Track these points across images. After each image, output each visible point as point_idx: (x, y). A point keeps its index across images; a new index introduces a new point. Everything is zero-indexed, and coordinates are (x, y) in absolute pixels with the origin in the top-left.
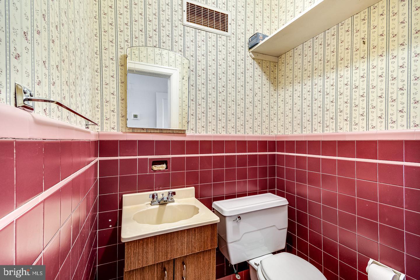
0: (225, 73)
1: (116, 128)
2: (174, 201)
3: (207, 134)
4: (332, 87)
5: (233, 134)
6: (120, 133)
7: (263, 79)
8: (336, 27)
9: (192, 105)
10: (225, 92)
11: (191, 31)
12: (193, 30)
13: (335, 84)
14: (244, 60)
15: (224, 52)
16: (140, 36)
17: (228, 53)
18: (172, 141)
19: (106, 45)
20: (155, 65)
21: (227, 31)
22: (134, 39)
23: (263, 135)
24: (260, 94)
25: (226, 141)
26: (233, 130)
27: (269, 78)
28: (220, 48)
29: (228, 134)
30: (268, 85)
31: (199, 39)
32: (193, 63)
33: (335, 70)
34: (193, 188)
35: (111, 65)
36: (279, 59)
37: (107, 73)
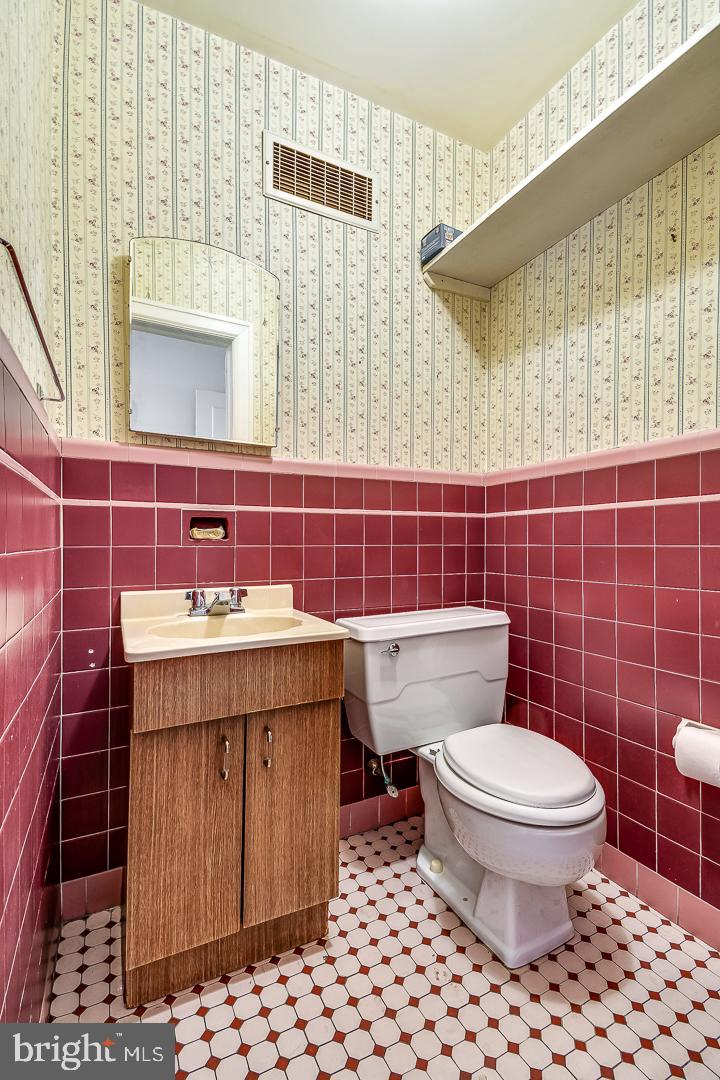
0: (366, 318)
1: (102, 432)
2: (242, 611)
3: (321, 462)
4: (608, 346)
5: (384, 464)
6: (113, 444)
7: (456, 338)
8: (615, 207)
9: (285, 389)
10: (365, 362)
11: (284, 213)
12: (287, 211)
13: (613, 339)
14: (409, 290)
15: (362, 267)
16: (161, 214)
17: (371, 271)
18: (239, 473)
19: (78, 228)
20: (193, 311)
21: (370, 219)
22: (146, 221)
23: (454, 472)
24: (447, 374)
25: (367, 480)
26: (385, 457)
27: (470, 338)
28: (354, 258)
29: (372, 465)
30: (466, 352)
31: (301, 231)
32: (287, 288)
33: (613, 307)
34: (289, 587)
35: (91, 279)
36: (494, 293)
37: (82, 297)
